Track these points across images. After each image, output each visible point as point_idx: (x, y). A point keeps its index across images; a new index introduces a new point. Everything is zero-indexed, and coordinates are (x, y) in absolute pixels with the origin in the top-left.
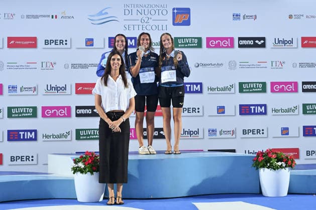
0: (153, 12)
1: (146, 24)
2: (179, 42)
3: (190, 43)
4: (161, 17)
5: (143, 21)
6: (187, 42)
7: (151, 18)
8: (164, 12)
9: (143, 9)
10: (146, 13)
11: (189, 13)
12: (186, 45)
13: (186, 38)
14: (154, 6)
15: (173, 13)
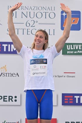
0: (39, 15)
1: (31, 28)
2: (68, 49)
3: (80, 50)
4: (48, 20)
5: (28, 25)
6: (77, 48)
7: (37, 22)
8: (52, 15)
9: (28, 11)
10: (32, 16)
11: (79, 17)
12: (76, 52)
13: (75, 44)
14: (40, 8)
15: (62, 16)
